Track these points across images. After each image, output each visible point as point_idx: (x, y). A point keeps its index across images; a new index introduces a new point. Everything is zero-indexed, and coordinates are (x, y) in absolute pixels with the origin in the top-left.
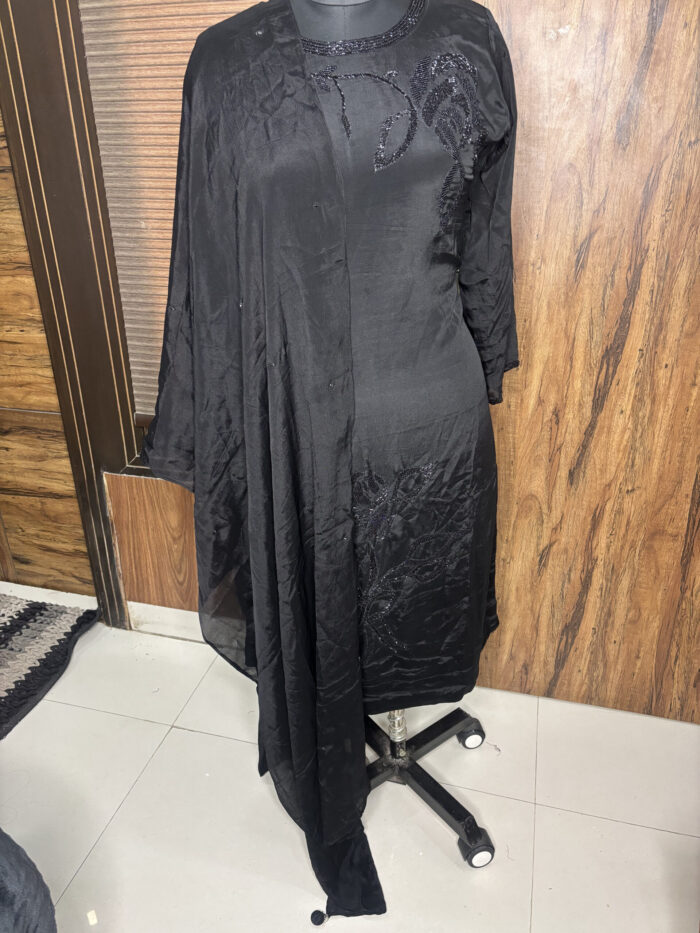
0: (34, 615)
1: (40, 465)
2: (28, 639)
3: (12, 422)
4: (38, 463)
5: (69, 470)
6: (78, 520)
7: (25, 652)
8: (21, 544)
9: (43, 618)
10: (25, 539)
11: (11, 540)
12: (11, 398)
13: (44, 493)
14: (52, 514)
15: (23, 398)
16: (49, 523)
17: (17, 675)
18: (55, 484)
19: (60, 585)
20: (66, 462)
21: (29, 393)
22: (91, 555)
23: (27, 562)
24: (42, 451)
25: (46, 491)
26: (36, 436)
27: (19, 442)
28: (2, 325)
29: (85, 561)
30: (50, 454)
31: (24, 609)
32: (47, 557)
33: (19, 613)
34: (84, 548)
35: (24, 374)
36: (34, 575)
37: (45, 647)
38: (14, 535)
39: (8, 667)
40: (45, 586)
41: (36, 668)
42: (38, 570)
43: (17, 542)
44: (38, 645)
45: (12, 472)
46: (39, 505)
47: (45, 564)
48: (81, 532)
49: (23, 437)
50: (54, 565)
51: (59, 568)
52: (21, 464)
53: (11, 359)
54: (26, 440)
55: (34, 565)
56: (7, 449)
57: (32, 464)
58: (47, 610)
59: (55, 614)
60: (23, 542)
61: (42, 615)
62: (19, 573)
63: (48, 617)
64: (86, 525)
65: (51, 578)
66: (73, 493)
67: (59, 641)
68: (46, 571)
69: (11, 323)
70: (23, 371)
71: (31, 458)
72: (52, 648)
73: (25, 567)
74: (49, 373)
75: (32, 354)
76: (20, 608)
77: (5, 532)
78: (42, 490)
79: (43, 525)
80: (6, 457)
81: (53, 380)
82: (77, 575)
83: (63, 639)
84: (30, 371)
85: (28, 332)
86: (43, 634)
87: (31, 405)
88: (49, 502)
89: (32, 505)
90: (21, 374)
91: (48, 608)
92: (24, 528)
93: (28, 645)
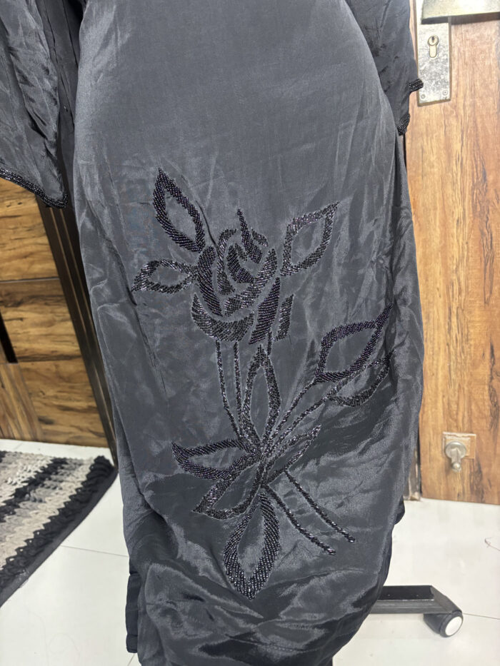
0: (56, 468)
1: (50, 330)
2: (50, 490)
3: (22, 293)
4: (49, 328)
5: (72, 331)
6: (85, 378)
7: (45, 502)
8: (43, 406)
9: (63, 471)
10: (46, 401)
11: (35, 404)
12: (18, 270)
13: (55, 356)
14: (65, 375)
15: (29, 268)
16: (64, 384)
17: (37, 524)
18: (64, 346)
19: (79, 441)
20: (70, 324)
21: (32, 263)
22: (99, 409)
23: (50, 422)
24: (50, 316)
25: (58, 354)
26: (43, 302)
27: (30, 311)
28: (3, 201)
29: (97, 416)
30: (57, 319)
31: (48, 465)
32: (67, 416)
33: (43, 468)
34: (93, 404)
35: (27, 245)
36: (57, 433)
37: (64, 497)
38: (38, 399)
39: (30, 517)
40: (67, 443)
41: (55, 517)
42: (60, 428)
43: (40, 405)
44: (58, 496)
45: (28, 340)
46: (54, 369)
47: (66, 423)
48: (90, 388)
49: (34, 306)
50: (73, 422)
51: (77, 425)
52: (34, 331)
53: (14, 232)
54: (35, 308)
55: (57, 424)
56: (21, 319)
57: (43, 330)
58: (66, 463)
59: (74, 466)
60: (45, 404)
61: (62, 468)
62: (45, 433)
63: (67, 469)
64: (92, 382)
65: (71, 436)
66: (79, 353)
67: (77, 490)
68: (67, 429)
69: (10, 198)
70: (26, 242)
71: (42, 324)
72: (70, 497)
73: (49, 427)
74: (45, 240)
75: (31, 225)
76: (45, 464)
77: (30, 398)
78: (54, 354)
79: (59, 386)
80: (22, 327)
81: (48, 246)
82: (93, 429)
83: (80, 488)
84: (31, 241)
85: (25, 203)
86: (62, 485)
87: (35, 274)
88: (62, 363)
89: (48, 369)
90: (25, 246)
91: (68, 462)
92: (44, 391)
93: (48, 496)
